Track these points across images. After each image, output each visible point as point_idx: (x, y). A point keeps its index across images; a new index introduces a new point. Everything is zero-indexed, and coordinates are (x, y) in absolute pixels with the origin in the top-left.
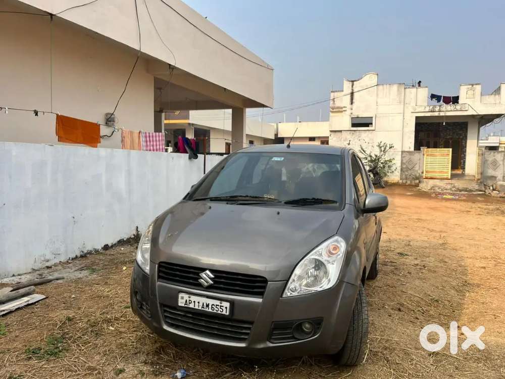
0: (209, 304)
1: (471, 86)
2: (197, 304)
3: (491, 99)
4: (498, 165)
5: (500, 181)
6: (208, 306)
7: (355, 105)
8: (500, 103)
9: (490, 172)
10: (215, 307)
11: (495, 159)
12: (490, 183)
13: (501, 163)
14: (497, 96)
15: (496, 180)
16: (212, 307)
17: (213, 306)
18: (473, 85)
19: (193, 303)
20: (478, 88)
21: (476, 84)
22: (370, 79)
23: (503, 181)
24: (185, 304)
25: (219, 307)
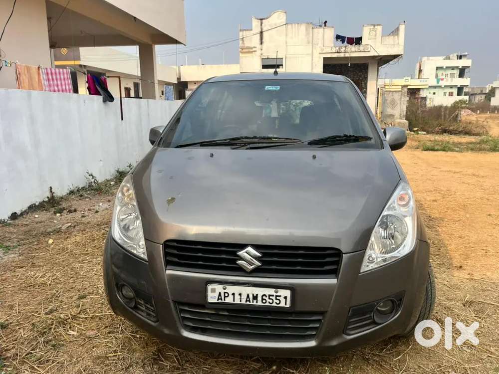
0: (257, 295)
1: (372, 27)
2: (237, 297)
3: (390, 40)
4: (396, 104)
5: (397, 119)
6: (255, 298)
7: (265, 45)
8: (398, 43)
9: (389, 111)
10: (267, 299)
11: (393, 98)
12: (389, 121)
13: (399, 102)
14: (396, 36)
15: (394, 118)
16: (263, 299)
17: (264, 297)
18: (374, 26)
19: (231, 297)
20: (379, 28)
21: (378, 25)
22: (278, 18)
23: (400, 119)
24: (218, 299)
25: (274, 298)
